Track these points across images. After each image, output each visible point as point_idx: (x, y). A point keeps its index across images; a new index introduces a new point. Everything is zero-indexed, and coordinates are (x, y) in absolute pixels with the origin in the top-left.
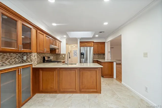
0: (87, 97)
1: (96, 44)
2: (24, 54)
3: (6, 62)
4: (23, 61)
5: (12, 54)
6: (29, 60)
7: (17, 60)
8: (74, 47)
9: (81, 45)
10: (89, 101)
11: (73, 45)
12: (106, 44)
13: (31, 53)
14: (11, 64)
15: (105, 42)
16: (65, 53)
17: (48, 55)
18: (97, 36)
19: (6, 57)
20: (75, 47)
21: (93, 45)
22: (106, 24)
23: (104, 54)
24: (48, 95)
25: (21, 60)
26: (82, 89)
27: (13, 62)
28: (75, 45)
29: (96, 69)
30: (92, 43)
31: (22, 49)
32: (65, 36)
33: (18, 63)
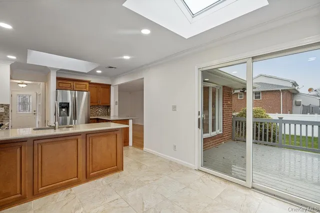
0: (104, 182)
1: (93, 86)
8: (20, 85)
9: (61, 85)
10: (110, 186)
11: (19, 82)
12: (112, 88)
15: (110, 85)
18: (99, 72)
20: (25, 86)
21: (88, 89)
22: (127, 57)
23: (108, 107)
26: (92, 172)
28: (26, 82)
29: (116, 132)
30: (87, 84)
32: (12, 57)
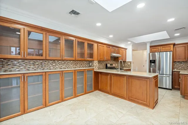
2: (90, 61)
3: (81, 66)
4: (90, 66)
5: (84, 61)
6: (92, 66)
7: (87, 66)
13: (93, 61)
14: (83, 67)
16: (131, 60)
17: (112, 62)
19: (81, 63)
21: (172, 49)
24: (103, 93)
25: (89, 65)
27: (84, 66)
29: (146, 79)
30: (172, 46)
31: (87, 59)
32: (129, 43)
33: (87, 67)
